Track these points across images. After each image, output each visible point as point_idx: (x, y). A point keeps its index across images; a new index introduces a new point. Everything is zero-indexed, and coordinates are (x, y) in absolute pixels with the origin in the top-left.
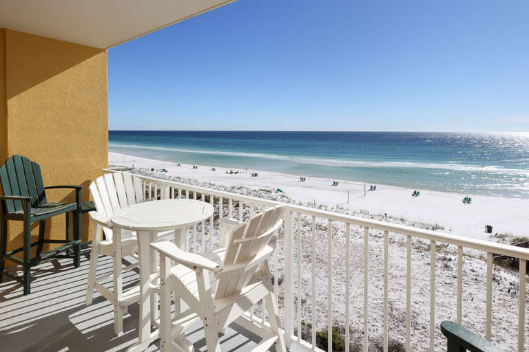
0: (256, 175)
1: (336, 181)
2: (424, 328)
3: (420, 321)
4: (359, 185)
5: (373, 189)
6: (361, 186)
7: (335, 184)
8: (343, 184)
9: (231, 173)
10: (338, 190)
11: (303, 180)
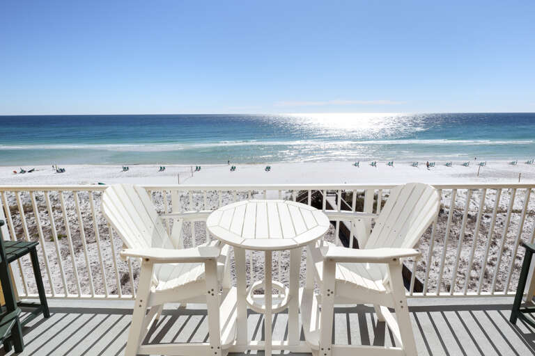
0: (62, 171)
1: (162, 166)
2: (261, 269)
3: (258, 265)
4: (186, 168)
5: (198, 169)
6: (187, 168)
7: (162, 169)
8: (169, 168)
9: (23, 172)
10: (166, 175)
11: (125, 169)
